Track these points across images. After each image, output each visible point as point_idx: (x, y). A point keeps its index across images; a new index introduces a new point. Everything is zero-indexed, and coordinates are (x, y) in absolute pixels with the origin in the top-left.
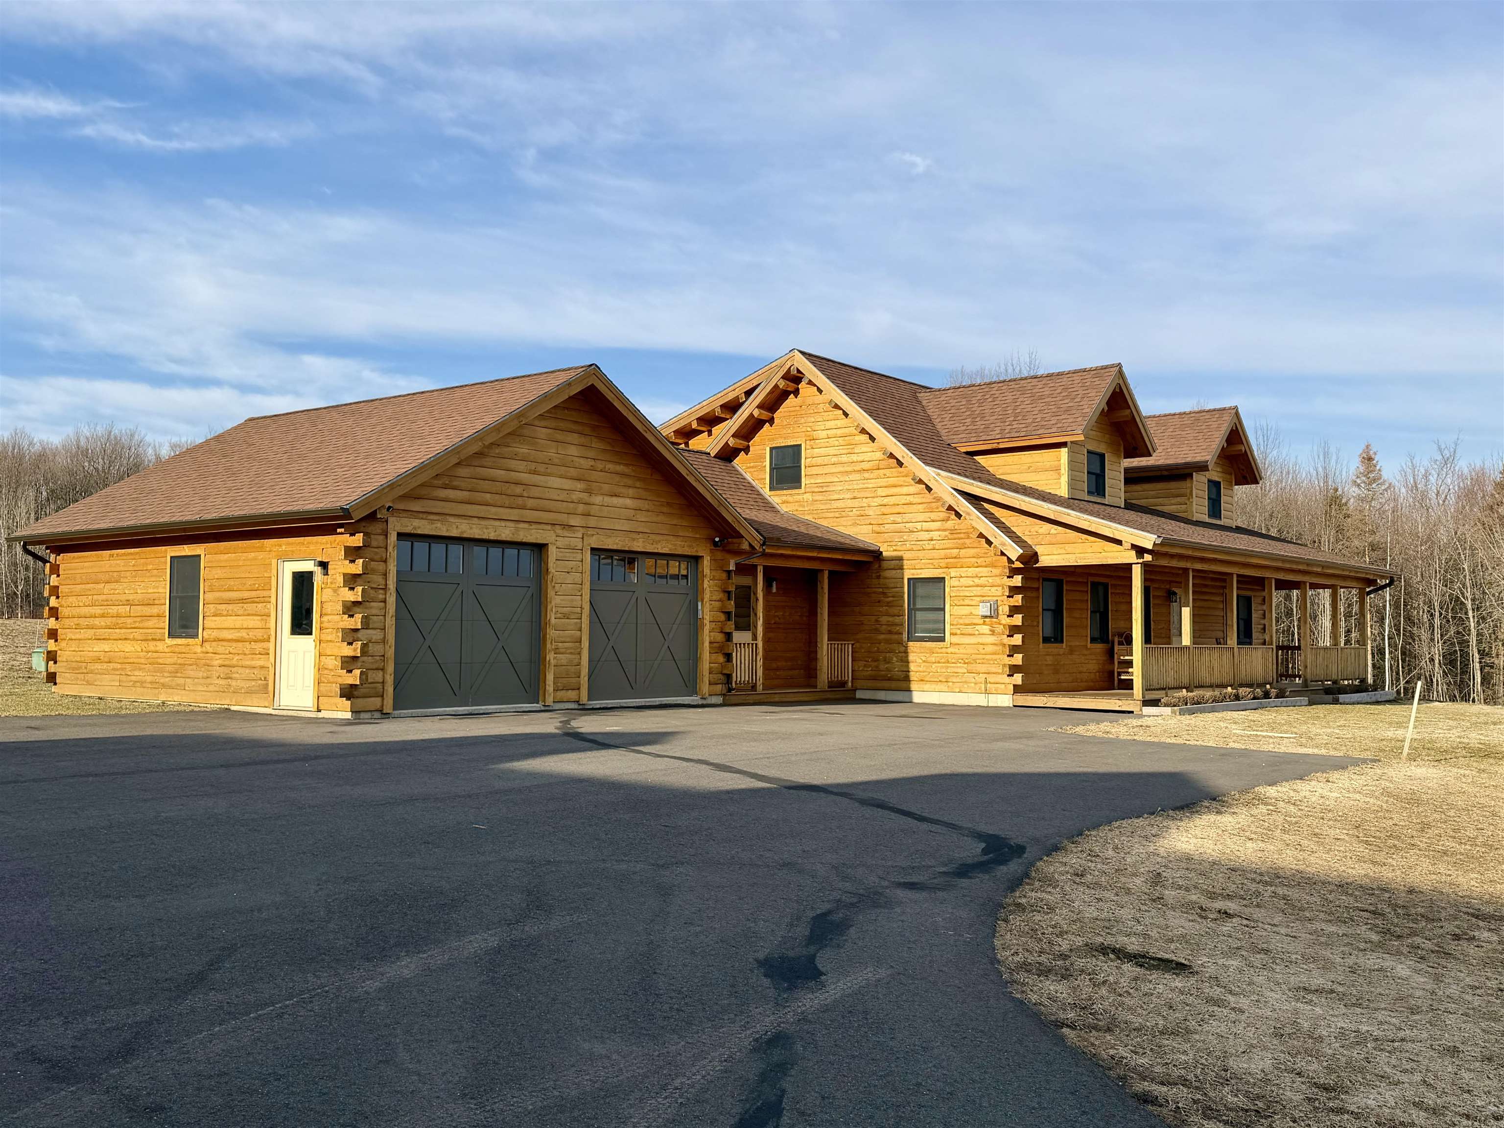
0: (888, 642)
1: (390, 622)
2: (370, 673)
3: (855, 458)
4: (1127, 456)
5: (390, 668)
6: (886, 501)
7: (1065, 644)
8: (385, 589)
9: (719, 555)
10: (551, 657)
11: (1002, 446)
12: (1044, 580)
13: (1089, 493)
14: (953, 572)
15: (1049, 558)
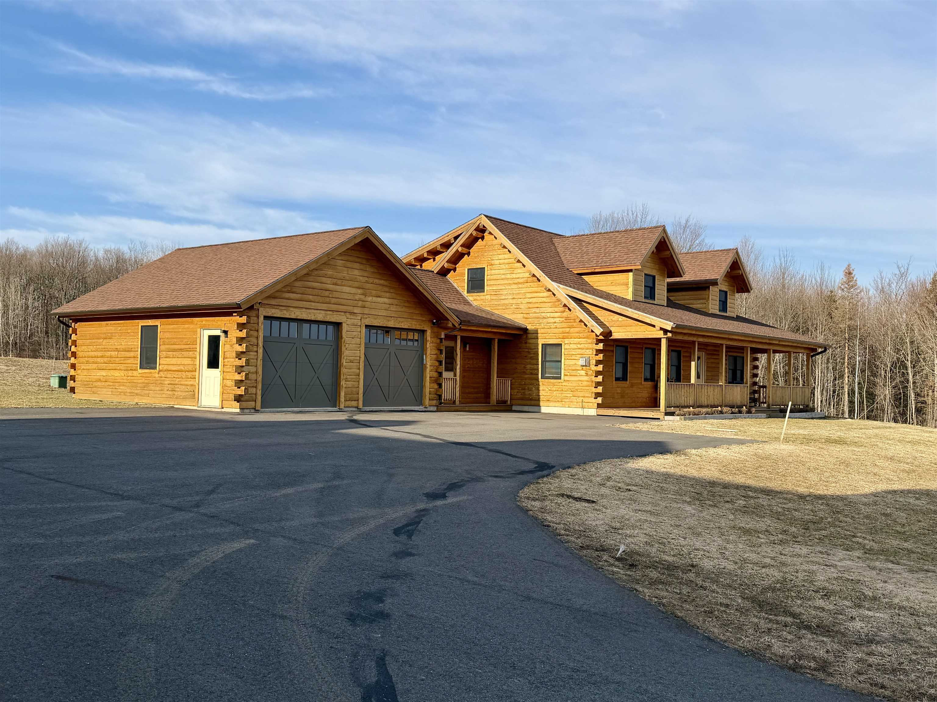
0: (530, 379)
1: (260, 363)
2: (249, 389)
3: (514, 276)
4: (669, 277)
5: (260, 386)
6: (531, 300)
7: (628, 382)
8: (257, 345)
9: (436, 329)
10: (343, 383)
11: (596, 271)
12: (617, 346)
13: (645, 298)
14: (566, 341)
15: (618, 334)
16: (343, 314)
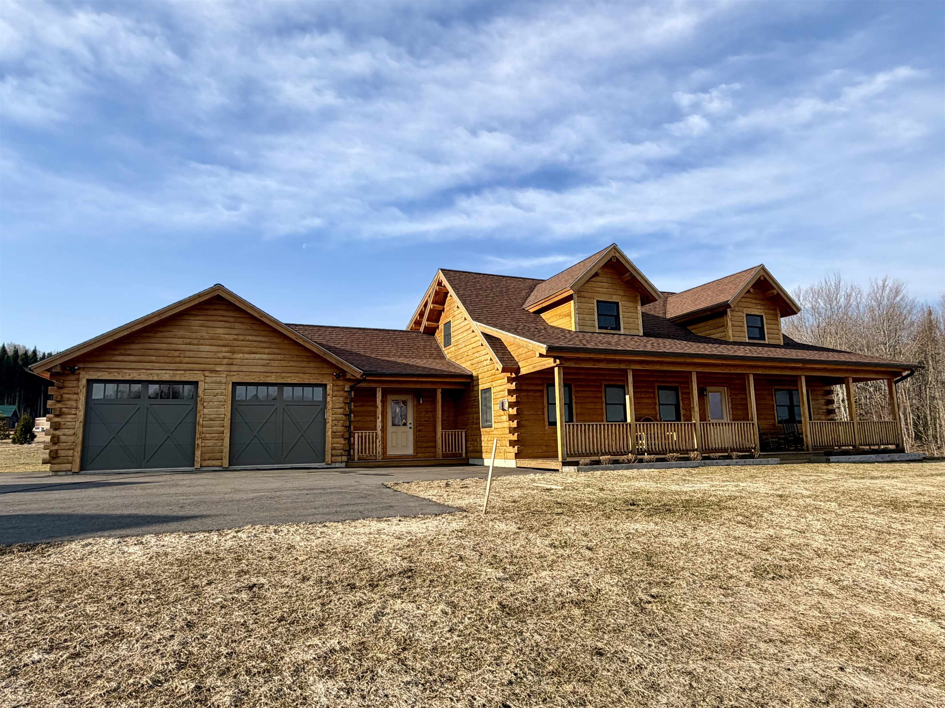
0: (476, 429)
1: (79, 425)
2: (62, 451)
4: (643, 303)
5: (79, 448)
9: (340, 383)
10: (198, 442)
12: (550, 385)
13: (601, 328)
14: (494, 384)
15: (524, 369)
16: (200, 372)
